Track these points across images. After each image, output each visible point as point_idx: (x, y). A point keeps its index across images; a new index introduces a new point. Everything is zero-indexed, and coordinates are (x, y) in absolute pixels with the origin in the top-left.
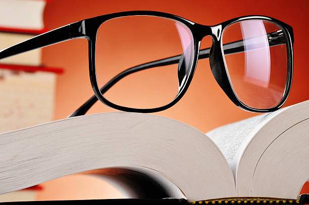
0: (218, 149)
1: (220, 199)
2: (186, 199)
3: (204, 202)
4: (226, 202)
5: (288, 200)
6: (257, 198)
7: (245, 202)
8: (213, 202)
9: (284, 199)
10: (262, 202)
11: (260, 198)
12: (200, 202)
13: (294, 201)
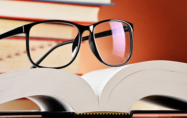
0: (90, 86)
1: (91, 112)
2: (75, 112)
3: (83, 114)
4: (94, 114)
5: (124, 113)
6: (109, 112)
7: (104, 114)
8: (88, 114)
9: (123, 113)
10: (112, 114)
11: (111, 112)
12: (82, 114)
13: (128, 114)
